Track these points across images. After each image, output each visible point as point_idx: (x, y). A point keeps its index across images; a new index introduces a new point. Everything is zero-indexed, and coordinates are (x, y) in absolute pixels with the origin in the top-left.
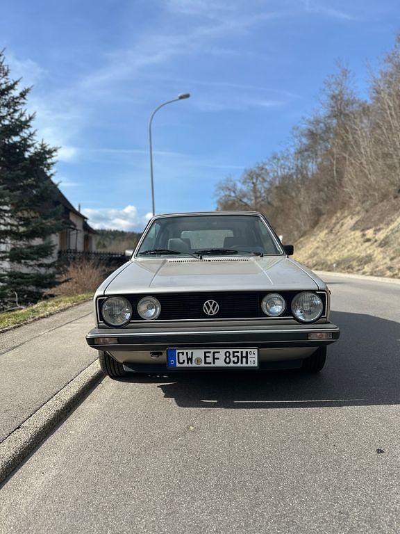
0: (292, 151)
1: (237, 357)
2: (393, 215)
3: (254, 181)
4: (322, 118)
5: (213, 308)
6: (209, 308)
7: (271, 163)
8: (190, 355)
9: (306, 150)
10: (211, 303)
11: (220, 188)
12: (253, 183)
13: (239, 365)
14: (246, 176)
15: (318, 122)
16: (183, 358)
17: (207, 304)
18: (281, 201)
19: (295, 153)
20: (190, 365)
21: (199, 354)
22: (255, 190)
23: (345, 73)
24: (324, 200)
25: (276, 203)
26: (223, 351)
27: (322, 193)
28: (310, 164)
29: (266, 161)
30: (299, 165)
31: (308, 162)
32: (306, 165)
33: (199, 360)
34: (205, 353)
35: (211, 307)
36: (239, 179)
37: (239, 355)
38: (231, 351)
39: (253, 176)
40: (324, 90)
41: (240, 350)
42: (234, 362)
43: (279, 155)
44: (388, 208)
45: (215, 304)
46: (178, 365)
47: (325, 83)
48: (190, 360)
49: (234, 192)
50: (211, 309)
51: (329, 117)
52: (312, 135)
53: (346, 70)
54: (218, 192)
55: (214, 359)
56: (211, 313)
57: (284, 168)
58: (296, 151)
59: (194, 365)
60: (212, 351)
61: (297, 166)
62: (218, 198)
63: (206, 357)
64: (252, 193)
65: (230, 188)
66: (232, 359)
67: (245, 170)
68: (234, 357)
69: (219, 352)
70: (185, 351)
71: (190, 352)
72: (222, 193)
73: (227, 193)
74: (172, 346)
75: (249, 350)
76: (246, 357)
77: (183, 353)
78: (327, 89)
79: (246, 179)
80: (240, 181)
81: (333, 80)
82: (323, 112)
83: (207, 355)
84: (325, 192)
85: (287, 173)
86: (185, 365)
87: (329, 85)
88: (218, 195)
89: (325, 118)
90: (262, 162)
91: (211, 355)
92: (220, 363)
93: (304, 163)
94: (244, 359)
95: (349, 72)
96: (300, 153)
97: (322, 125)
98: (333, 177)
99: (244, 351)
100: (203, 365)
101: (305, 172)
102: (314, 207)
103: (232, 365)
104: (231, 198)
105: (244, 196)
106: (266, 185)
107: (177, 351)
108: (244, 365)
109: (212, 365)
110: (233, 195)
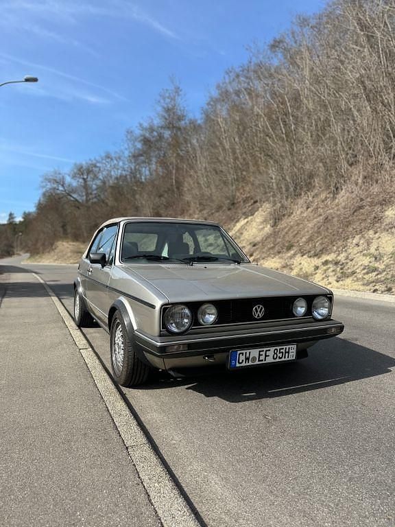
0: (127, 153)
1: (282, 353)
2: (229, 224)
3: (85, 177)
4: (156, 127)
5: (260, 312)
6: (257, 312)
7: (104, 161)
8: (248, 355)
9: (142, 155)
10: (259, 307)
11: (46, 179)
12: (84, 179)
13: (283, 359)
14: (75, 171)
15: (151, 130)
16: (242, 358)
17: (256, 309)
18: (116, 200)
19: (129, 156)
20: (247, 364)
21: (254, 353)
22: (86, 187)
23: (177, 90)
24: (165, 205)
25: (111, 202)
26: (272, 349)
27: (162, 198)
28: (144, 169)
29: (98, 158)
30: (133, 167)
31: (142, 167)
32: (140, 169)
33: (254, 359)
34: (260, 351)
35: (259, 310)
36: (68, 172)
37: (284, 351)
38: (278, 348)
39: (84, 172)
40: (159, 102)
41: (284, 347)
42: (279, 358)
43: (113, 155)
44: (224, 217)
45: (262, 308)
46: (238, 365)
47: (161, 96)
48: (247, 359)
49: (63, 186)
50: (258, 312)
51: (162, 127)
52: (146, 141)
53: (179, 88)
54: (44, 184)
55: (266, 356)
56: (258, 316)
57: (118, 169)
58: (130, 154)
59: (250, 363)
60: (265, 349)
61: (131, 169)
62: (44, 190)
63: (260, 355)
64: (82, 189)
65: (58, 181)
66: (279, 355)
67: (75, 164)
68: (280, 353)
69: (269, 350)
70: (244, 352)
71: (248, 351)
72: (49, 186)
73: (55, 186)
74: (235, 348)
75: (290, 346)
76: (288, 352)
77: (243, 354)
78: (162, 101)
79: (75, 174)
80: (69, 175)
81: (167, 95)
82: (157, 122)
83: (261, 353)
84: (165, 198)
85: (121, 173)
86: (244, 364)
87: (164, 99)
88: (43, 187)
89: (158, 127)
90: (95, 159)
91: (263, 353)
92: (270, 360)
93: (137, 167)
94: (287, 354)
95: (181, 91)
96: (134, 156)
97: (155, 134)
98: (172, 185)
99: (287, 347)
100: (257, 362)
101: (138, 176)
102: (156, 211)
103: (278, 360)
104: (58, 192)
105: (74, 191)
106: (99, 182)
107: (239, 352)
108: (287, 359)
109: (263, 362)
110: (61, 188)
